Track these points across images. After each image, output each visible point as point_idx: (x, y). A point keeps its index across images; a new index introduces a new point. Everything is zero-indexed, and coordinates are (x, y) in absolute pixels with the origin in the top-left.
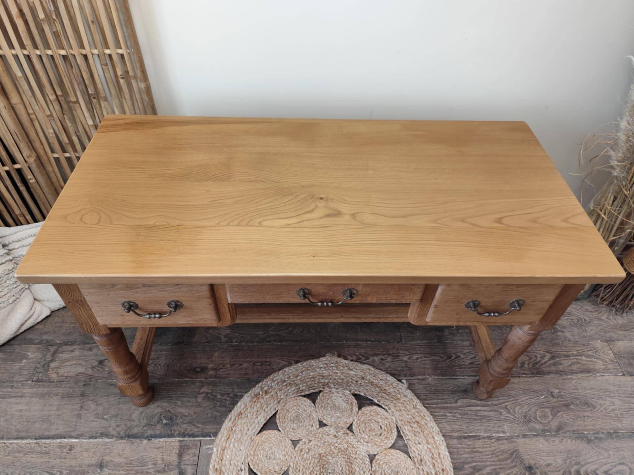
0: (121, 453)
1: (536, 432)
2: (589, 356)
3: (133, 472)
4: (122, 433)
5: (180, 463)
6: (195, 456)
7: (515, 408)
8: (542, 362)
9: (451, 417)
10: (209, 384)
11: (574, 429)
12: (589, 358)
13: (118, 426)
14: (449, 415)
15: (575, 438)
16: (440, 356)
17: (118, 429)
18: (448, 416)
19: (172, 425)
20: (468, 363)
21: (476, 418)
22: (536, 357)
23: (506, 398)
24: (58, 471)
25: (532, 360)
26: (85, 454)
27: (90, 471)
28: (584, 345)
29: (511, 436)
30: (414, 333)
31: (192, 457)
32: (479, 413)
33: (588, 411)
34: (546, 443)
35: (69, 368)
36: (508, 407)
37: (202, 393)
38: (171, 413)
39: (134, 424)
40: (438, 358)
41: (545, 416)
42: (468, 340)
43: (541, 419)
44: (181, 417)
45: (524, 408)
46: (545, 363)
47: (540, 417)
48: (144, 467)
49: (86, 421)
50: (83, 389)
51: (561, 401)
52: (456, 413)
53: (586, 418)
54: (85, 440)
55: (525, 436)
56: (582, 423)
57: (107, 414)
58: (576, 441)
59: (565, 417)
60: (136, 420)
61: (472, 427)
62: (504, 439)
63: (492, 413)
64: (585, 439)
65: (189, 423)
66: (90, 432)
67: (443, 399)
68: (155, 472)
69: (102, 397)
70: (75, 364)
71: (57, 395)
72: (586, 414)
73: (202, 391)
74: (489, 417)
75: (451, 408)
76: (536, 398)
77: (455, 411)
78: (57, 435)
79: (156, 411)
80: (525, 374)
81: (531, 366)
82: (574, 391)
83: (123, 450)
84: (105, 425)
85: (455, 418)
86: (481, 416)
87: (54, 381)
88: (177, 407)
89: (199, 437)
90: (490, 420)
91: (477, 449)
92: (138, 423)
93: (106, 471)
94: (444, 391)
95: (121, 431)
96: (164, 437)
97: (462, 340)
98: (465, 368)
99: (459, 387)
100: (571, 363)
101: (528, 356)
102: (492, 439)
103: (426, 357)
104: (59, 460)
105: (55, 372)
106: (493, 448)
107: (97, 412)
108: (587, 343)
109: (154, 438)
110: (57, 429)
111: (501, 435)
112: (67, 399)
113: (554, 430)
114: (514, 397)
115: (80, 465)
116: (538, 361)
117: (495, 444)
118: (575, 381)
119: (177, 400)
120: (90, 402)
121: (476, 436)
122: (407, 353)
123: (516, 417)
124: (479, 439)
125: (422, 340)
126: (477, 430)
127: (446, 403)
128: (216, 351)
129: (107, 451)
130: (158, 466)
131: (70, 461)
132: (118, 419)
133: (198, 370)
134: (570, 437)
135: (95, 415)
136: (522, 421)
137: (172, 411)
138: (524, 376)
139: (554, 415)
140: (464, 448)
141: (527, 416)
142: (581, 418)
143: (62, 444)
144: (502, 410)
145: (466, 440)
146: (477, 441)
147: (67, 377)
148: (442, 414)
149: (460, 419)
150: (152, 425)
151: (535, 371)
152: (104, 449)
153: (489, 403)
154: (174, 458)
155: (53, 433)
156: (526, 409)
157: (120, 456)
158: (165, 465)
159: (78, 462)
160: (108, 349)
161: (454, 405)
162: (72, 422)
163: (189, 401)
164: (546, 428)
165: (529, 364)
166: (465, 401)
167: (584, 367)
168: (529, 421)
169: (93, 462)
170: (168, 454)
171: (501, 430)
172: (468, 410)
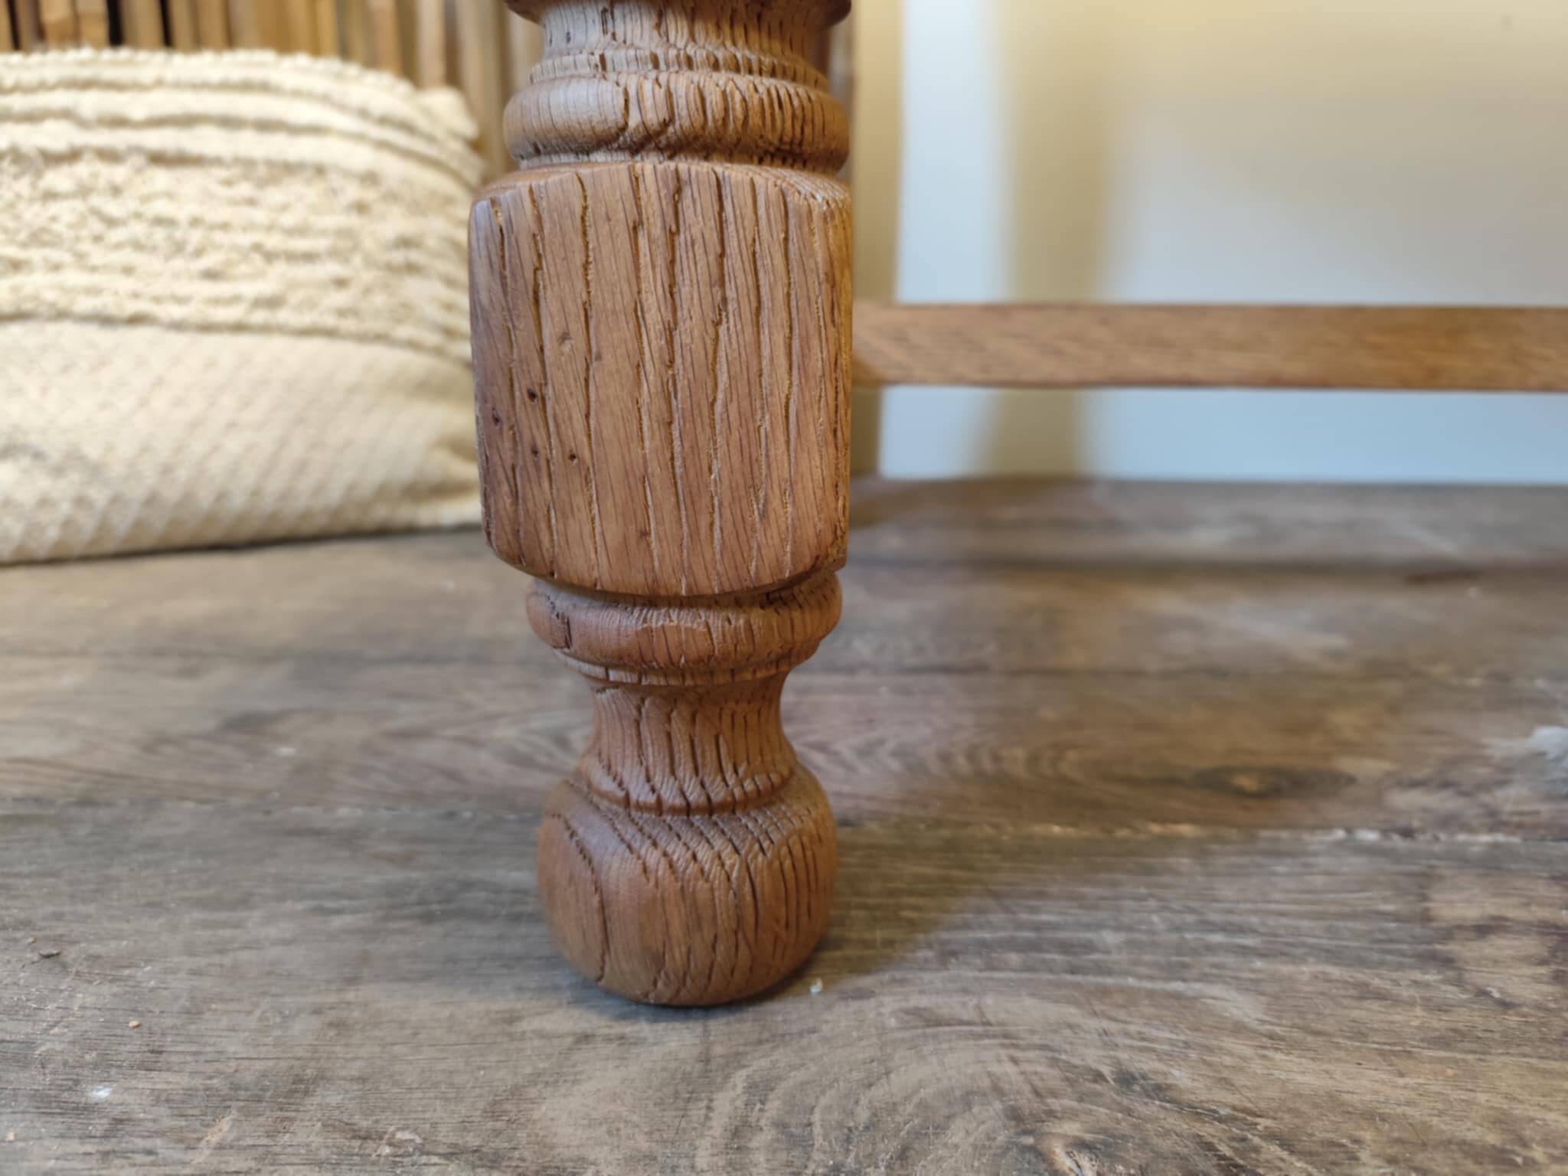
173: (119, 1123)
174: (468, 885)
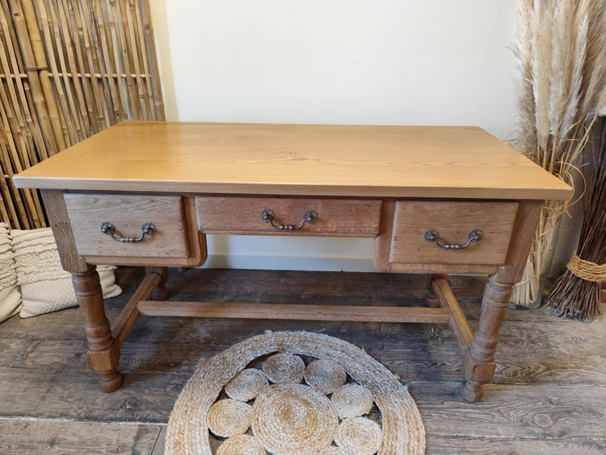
0: (77, 432)
1: (535, 436)
2: (589, 369)
3: (84, 450)
4: (82, 415)
5: (135, 445)
6: (152, 439)
7: (509, 412)
8: (536, 373)
9: (436, 417)
10: (180, 377)
11: (580, 434)
12: (589, 370)
13: (80, 408)
14: (435, 415)
15: (583, 444)
16: (424, 363)
17: (79, 411)
18: (433, 416)
19: (135, 411)
20: (455, 370)
21: (466, 419)
22: (530, 367)
23: (499, 402)
24: (7, 445)
25: (525, 370)
26: (39, 432)
27: (39, 447)
28: (582, 359)
29: (505, 438)
30: (397, 343)
31: (149, 441)
32: (468, 415)
33: (594, 418)
34: (548, 447)
35: (46, 358)
36: (501, 411)
37: (172, 384)
38: (137, 400)
39: (97, 407)
40: (422, 364)
41: (544, 421)
42: (454, 351)
43: (540, 423)
44: (146, 404)
45: (519, 413)
46: (540, 373)
47: (538, 421)
48: (96, 447)
49: (49, 402)
50: (54, 376)
51: (561, 408)
52: (442, 413)
53: (594, 425)
54: (43, 420)
55: (522, 439)
56: (588, 429)
57: (72, 397)
58: (583, 447)
59: (567, 423)
60: (100, 404)
61: (461, 427)
62: (499, 441)
63: (483, 415)
64: (594, 445)
65: (153, 409)
66: (51, 412)
67: (428, 400)
68: (107, 452)
69: (71, 383)
70: (52, 355)
71: (27, 379)
72: (592, 421)
73: (172, 382)
74: (480, 419)
75: (436, 408)
76: (532, 404)
77: (441, 412)
78: (17, 413)
79: (122, 397)
80: (518, 382)
81: (524, 375)
82: (575, 399)
83: (79, 430)
84: (67, 407)
85: (441, 419)
86: (471, 418)
87: (29, 368)
88: (144, 395)
89: (161, 423)
90: (481, 422)
91: (467, 449)
92: (100, 407)
93: (57, 448)
94: (429, 393)
95: (82, 412)
96: (125, 420)
97: (447, 350)
98: (452, 374)
99: (446, 391)
100: (570, 374)
101: (521, 367)
102: (484, 440)
103: (409, 363)
104: (11, 436)
105: (32, 361)
106: (486, 449)
107: (63, 395)
108: (585, 357)
109: (113, 420)
110: (18, 408)
111: (495, 436)
112: (36, 383)
113: (557, 434)
114: (507, 402)
115: (31, 441)
116: (532, 371)
117: (488, 445)
118: (576, 390)
119: (145, 389)
120: (58, 387)
121: (465, 437)
122: (388, 359)
123: (511, 420)
124: (469, 439)
125: (405, 349)
126: (467, 430)
127: (431, 404)
128: (193, 350)
129: (63, 430)
130: (111, 446)
131: (22, 437)
132: (82, 402)
133: (172, 365)
134: (576, 443)
135: (60, 397)
136: (518, 424)
137: (138, 398)
138: (517, 383)
139: (555, 421)
140: (452, 447)
141: (523, 420)
142: (587, 425)
143: (18, 422)
144: (494, 414)
145: (454, 440)
146: (466, 441)
147: (42, 365)
148: (426, 413)
149: (448, 419)
150: (114, 409)
151: (529, 380)
152: (60, 428)
153: (480, 406)
154: (130, 440)
155: (13, 411)
156: (522, 413)
157: (74, 435)
158: (120, 446)
159: (30, 439)
160: (84, 296)
161: (441, 406)
162: (35, 403)
163: (157, 391)
164: (547, 432)
165: (522, 373)
166: (452, 403)
167: (584, 379)
168: (527, 425)
169: (46, 439)
170: (125, 437)
171: (494, 432)
172: (456, 412)
173: (71, 402)
174: (96, 380)
